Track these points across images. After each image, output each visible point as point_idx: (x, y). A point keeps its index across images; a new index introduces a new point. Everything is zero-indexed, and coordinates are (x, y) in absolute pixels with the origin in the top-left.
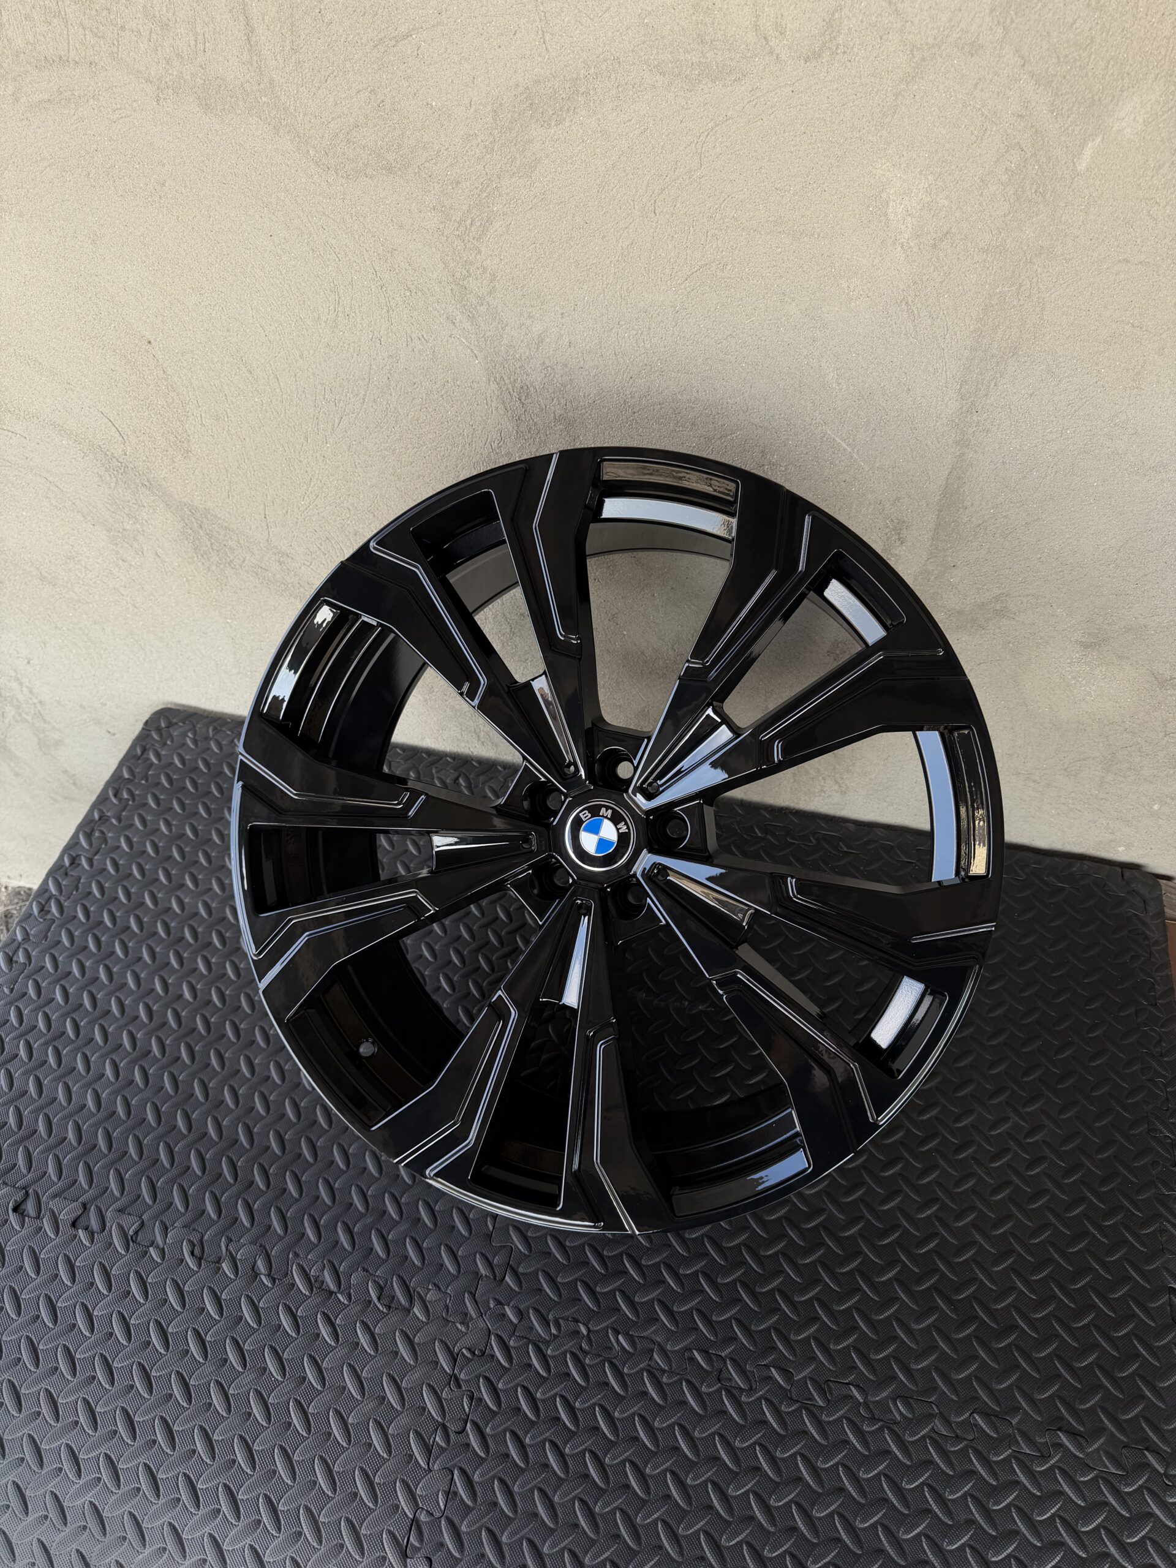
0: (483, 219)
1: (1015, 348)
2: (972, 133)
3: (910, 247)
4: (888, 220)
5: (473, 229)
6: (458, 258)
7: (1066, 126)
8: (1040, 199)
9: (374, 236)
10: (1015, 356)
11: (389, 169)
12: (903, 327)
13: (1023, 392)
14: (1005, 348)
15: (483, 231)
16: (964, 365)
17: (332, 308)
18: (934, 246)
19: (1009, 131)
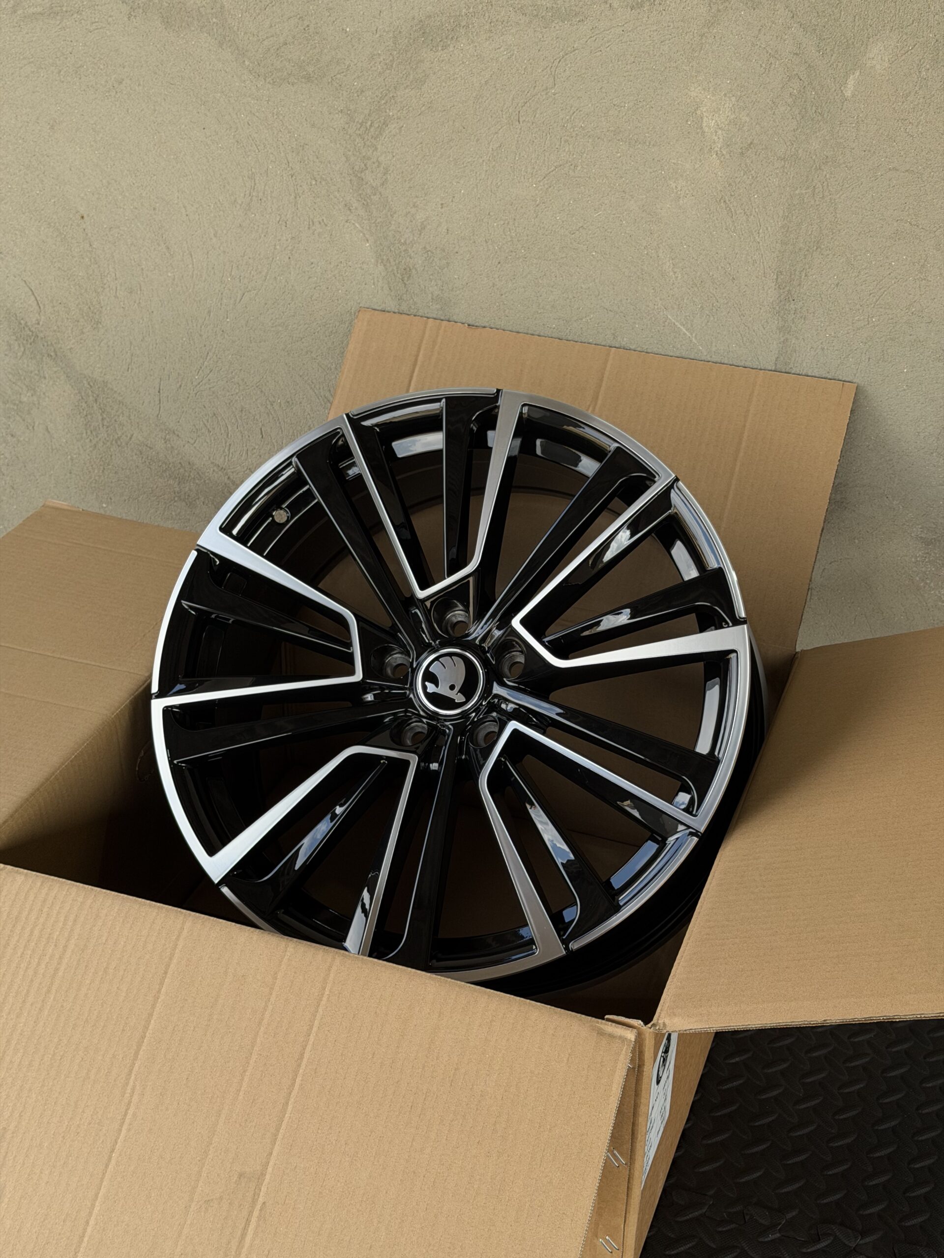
0: (380, 121)
1: (818, 242)
2: (761, 67)
3: (723, 155)
4: (703, 132)
5: (372, 129)
6: (358, 154)
7: (831, 62)
8: (820, 118)
9: (289, 132)
10: (819, 250)
11: (308, 78)
12: (723, 222)
13: (830, 282)
14: (810, 242)
15: (380, 132)
16: (778, 257)
17: (248, 192)
18: (742, 153)
19: (789, 65)
